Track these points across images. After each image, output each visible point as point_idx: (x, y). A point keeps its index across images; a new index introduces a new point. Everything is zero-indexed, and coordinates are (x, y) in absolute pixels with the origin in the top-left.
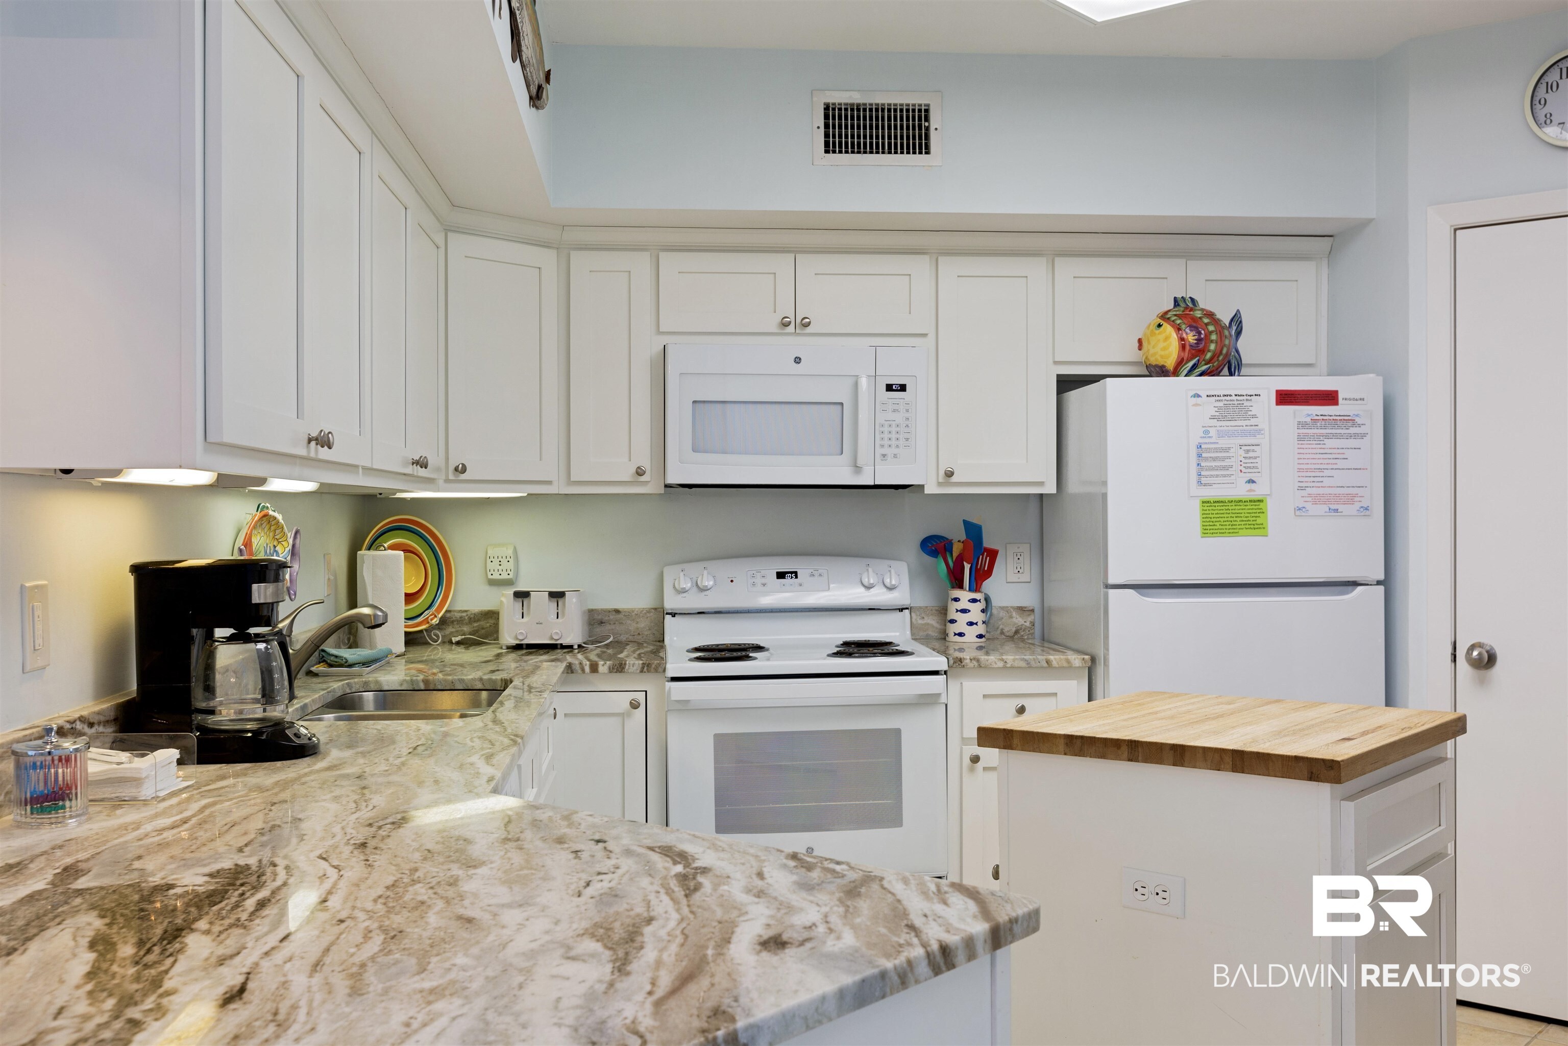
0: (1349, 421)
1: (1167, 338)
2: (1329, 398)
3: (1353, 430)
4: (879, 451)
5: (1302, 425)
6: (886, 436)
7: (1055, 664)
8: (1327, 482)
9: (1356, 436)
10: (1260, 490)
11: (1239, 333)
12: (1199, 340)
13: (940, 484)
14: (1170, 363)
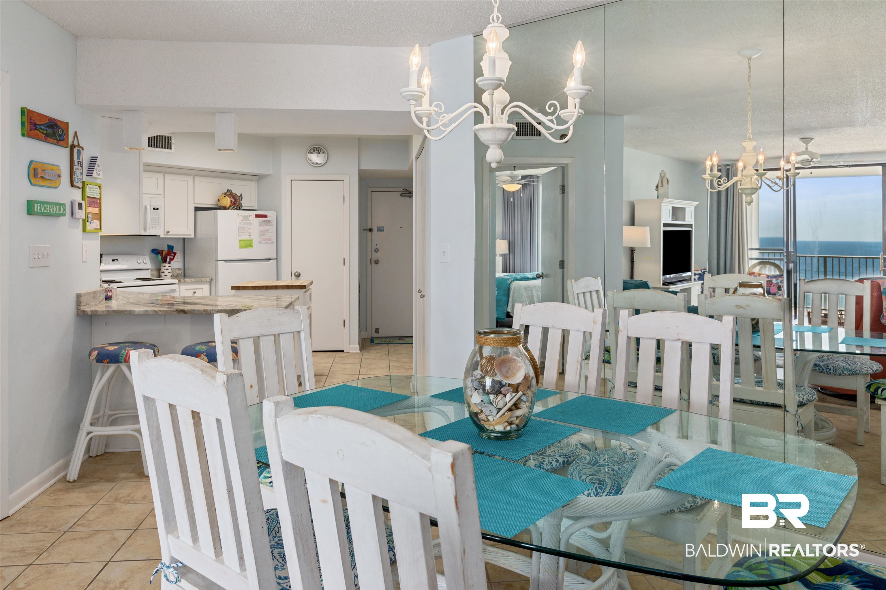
0: (269, 222)
1: (227, 200)
2: (265, 216)
3: (270, 224)
4: (151, 226)
5: (260, 222)
6: (153, 222)
7: (203, 281)
8: (265, 236)
9: (271, 225)
10: (252, 238)
11: (242, 199)
12: (235, 201)
13: (165, 235)
14: (228, 206)
